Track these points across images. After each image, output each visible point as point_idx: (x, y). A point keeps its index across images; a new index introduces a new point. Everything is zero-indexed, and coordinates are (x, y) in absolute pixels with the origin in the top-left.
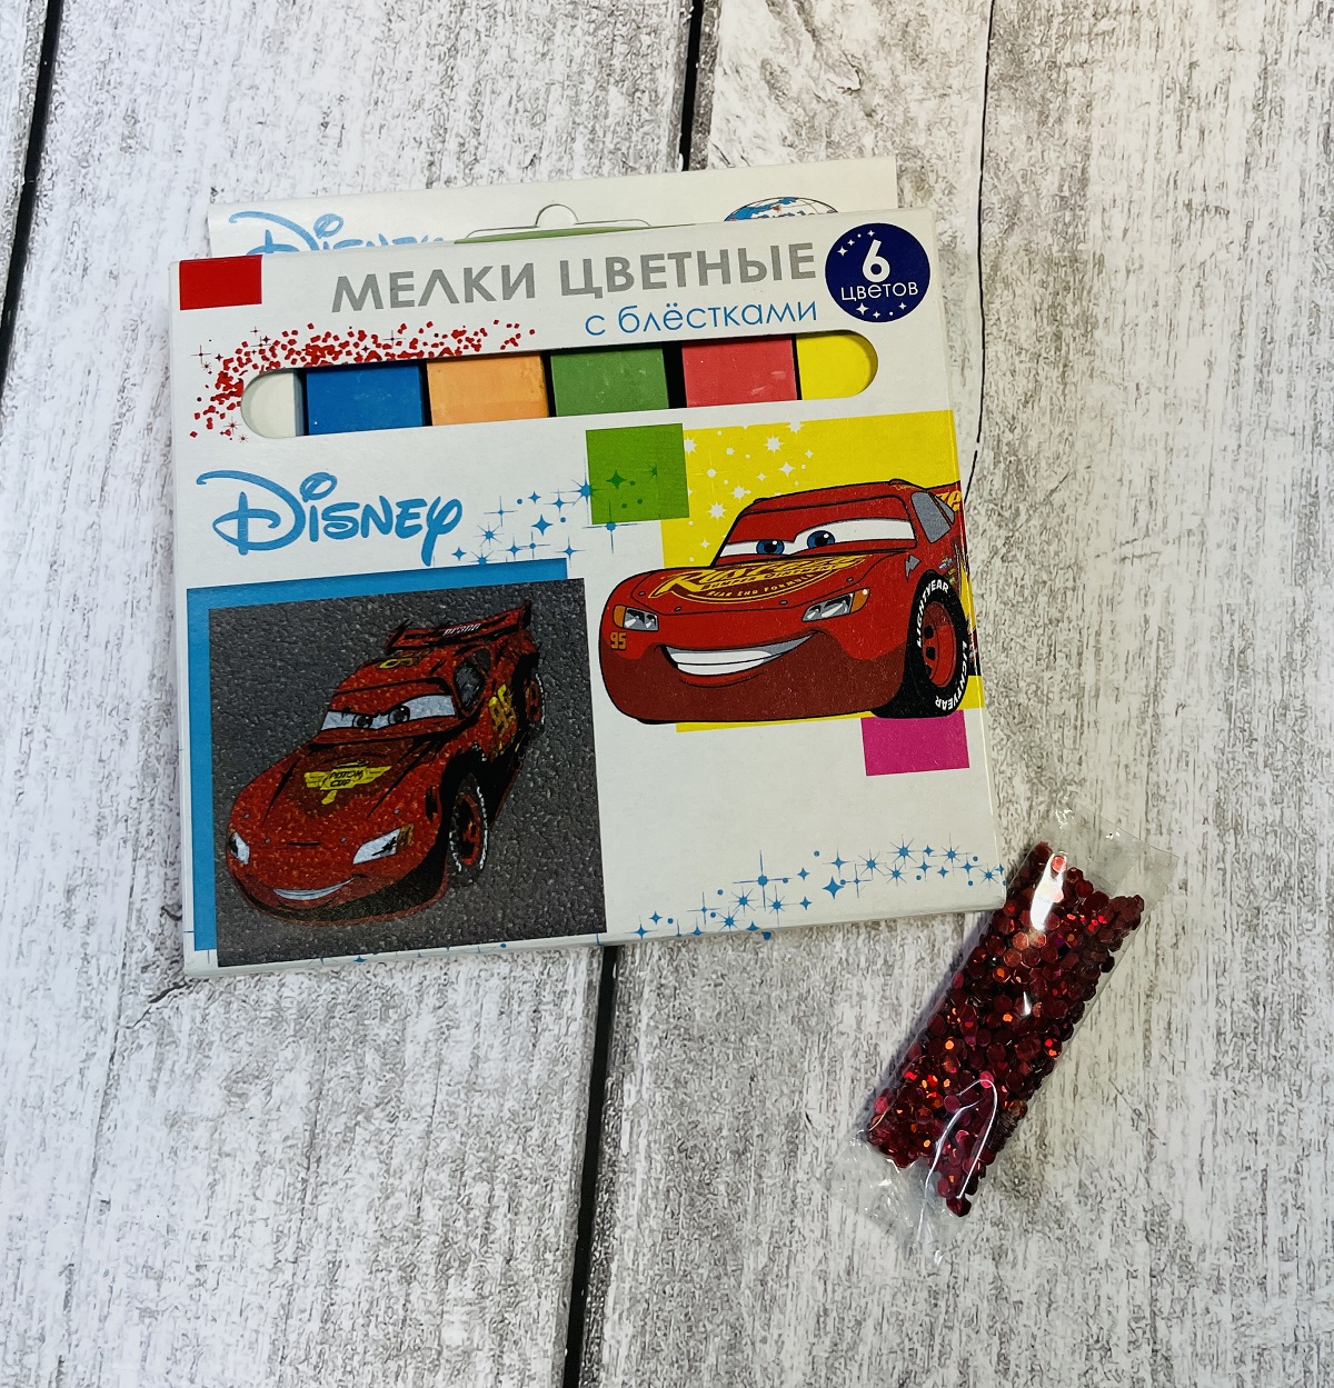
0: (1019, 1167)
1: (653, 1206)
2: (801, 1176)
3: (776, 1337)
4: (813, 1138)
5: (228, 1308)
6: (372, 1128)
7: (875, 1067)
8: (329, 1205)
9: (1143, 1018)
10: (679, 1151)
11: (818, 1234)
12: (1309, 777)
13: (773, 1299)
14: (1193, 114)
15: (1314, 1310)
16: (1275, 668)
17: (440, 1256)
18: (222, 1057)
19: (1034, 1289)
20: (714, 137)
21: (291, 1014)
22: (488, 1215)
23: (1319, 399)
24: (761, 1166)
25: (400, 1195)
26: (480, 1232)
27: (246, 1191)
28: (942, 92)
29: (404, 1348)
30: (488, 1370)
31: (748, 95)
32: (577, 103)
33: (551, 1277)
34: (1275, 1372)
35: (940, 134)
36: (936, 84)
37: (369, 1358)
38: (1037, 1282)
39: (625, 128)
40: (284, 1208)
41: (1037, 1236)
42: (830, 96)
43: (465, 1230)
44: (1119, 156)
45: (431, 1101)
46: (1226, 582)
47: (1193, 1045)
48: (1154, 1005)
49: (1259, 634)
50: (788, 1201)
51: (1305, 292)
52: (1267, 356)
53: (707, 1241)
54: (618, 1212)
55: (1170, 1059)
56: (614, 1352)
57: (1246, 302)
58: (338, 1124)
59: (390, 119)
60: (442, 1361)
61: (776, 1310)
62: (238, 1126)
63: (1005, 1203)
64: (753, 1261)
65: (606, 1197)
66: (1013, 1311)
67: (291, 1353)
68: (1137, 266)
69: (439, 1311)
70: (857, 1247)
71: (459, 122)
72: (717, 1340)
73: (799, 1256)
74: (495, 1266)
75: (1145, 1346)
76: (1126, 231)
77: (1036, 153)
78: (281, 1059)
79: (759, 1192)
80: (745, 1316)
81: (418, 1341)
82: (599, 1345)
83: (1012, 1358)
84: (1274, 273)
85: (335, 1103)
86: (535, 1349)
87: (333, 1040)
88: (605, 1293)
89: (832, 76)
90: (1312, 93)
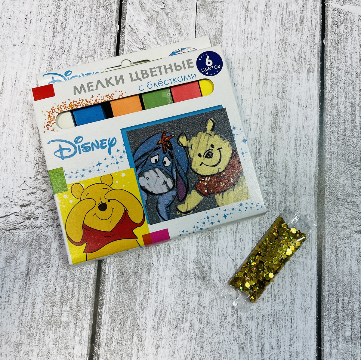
0: (205, 274)
1: (114, 286)
2: (151, 278)
3: (145, 317)
4: (154, 269)
5: (7, 314)
6: (43, 269)
7: (169, 251)
8: (32, 288)
9: (234, 237)
10: (121, 273)
11: (155, 292)
12: (275, 179)
13: (144, 308)
14: (249, 15)
15: (275, 306)
16: (267, 153)
17: (61, 300)
18: (4, 253)
19: (208, 303)
20: (127, 21)
21: (22, 242)
22: (73, 290)
23: (279, 86)
24: (141, 276)
25: (50, 286)
26: (71, 294)
27: (11, 286)
28: (185, 9)
29: (52, 322)
30: (73, 327)
31: (136, 10)
32: (92, 12)
33: (89, 304)
34: (266, 321)
35: (185, 20)
36: (184, 7)
37: (43, 325)
38: (209, 301)
39: (104, 19)
40: (21, 290)
41: (209, 290)
42: (157, 10)
43: (67, 293)
44: (230, 25)
45: (58, 263)
46: (255, 132)
47: (246, 244)
48: (237, 235)
49: (263, 145)
50: (148, 284)
51: (276, 60)
52: (266, 76)
53: (128, 294)
54: (106, 288)
55: (241, 247)
56: (105, 322)
57: (261, 62)
58: (34, 269)
59: (43, 16)
60: (62, 325)
61: (145, 310)
62: (9, 270)
63: (201, 283)
64: (139, 299)
65: (102, 284)
66: (203, 308)
67: (23, 325)
68: (234, 53)
69: (61, 313)
70: (165, 295)
71: (61, 17)
72: (130, 318)
73: (151, 297)
74: (75, 302)
75: (235, 316)
76: (232, 44)
77: (209, 25)
78: (19, 253)
79: (140, 282)
80: (137, 312)
81: (56, 321)
82: (101, 320)
83: (203, 320)
84: (268, 55)
85: (33, 264)
86: (85, 322)
87: (33, 248)
88: (102, 308)
89: (157, 5)
90: (278, 10)
